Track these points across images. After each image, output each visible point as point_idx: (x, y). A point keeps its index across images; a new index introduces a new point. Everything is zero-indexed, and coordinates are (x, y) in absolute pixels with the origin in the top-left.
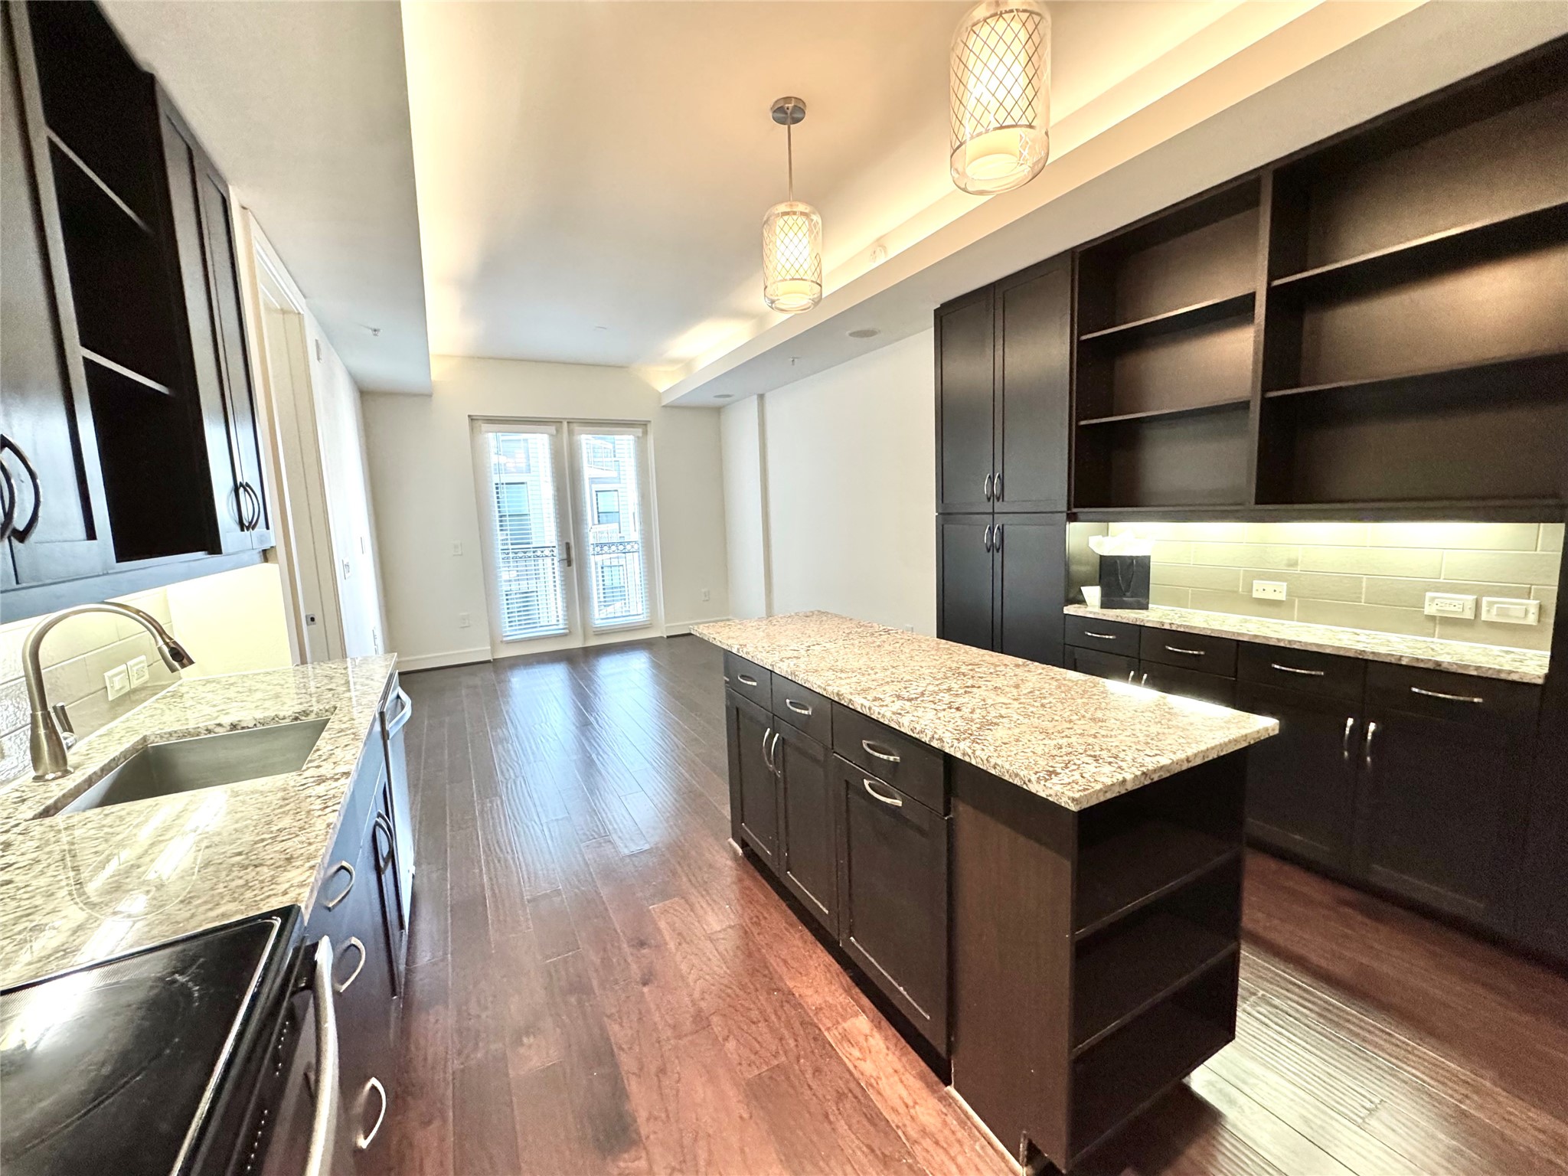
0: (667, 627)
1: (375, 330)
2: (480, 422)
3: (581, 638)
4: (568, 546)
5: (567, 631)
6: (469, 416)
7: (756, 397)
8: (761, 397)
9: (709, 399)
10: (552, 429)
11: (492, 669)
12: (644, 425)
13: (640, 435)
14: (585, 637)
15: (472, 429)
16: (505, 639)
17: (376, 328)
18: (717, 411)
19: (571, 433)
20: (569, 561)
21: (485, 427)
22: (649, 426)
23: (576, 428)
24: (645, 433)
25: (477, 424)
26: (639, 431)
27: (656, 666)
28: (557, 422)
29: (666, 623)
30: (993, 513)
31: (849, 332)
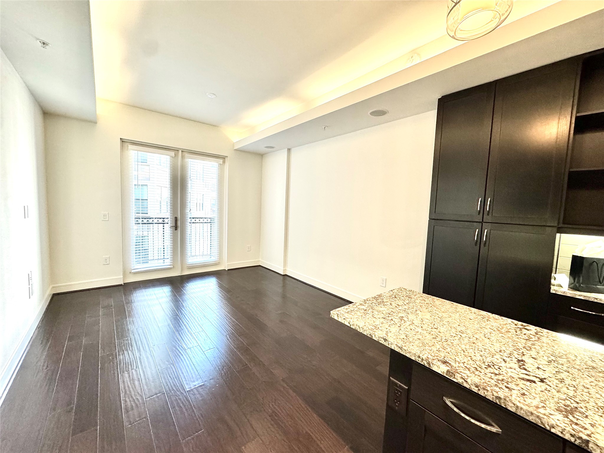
0: (228, 265)
1: (44, 43)
2: (127, 144)
3: (180, 270)
4: (176, 219)
5: (172, 266)
6: (120, 138)
7: (287, 149)
8: (289, 150)
9: (262, 149)
10: (173, 154)
11: (122, 289)
12: (224, 158)
13: (222, 163)
14: (182, 270)
15: (122, 147)
16: (133, 271)
17: (46, 40)
18: (261, 156)
19: (183, 157)
20: (176, 228)
21: (130, 147)
22: (226, 159)
23: (186, 155)
24: (224, 162)
25: (126, 145)
26: (221, 161)
27: (221, 286)
28: (176, 150)
29: (227, 263)
30: (482, 222)
31: (371, 111)
